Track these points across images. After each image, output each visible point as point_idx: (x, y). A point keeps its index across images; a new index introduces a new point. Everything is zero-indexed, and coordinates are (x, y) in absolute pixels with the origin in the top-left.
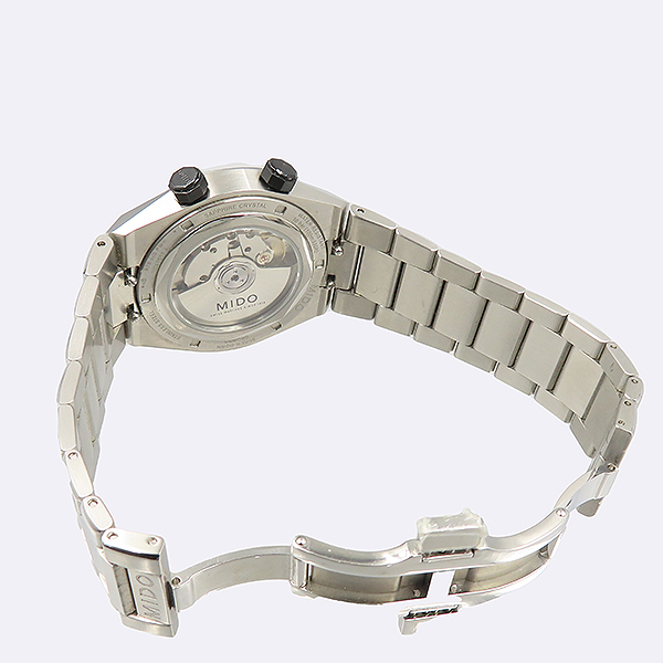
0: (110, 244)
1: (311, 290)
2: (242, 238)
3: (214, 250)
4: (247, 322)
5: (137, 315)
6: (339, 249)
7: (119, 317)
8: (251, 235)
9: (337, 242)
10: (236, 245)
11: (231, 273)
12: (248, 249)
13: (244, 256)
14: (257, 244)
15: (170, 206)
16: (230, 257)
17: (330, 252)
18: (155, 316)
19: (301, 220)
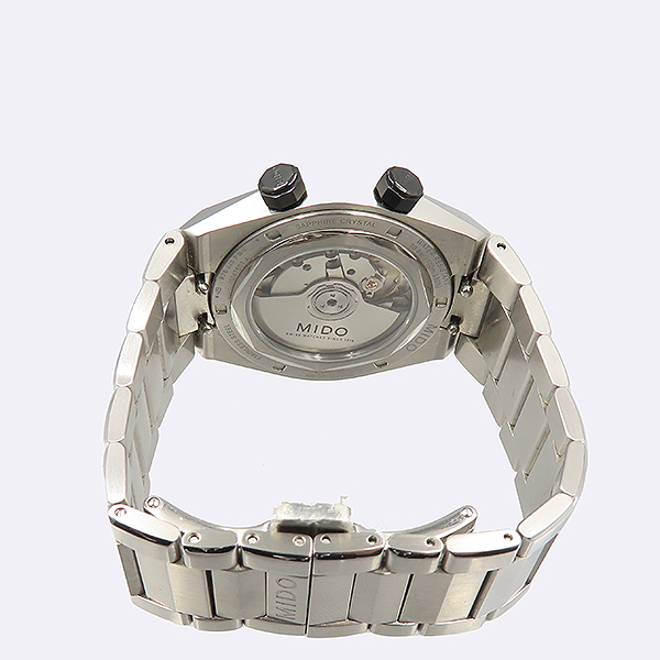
0: (180, 243)
1: (428, 329)
2: (344, 258)
3: (307, 267)
4: (332, 354)
5: (208, 327)
6: (468, 288)
7: (188, 325)
8: (355, 256)
9: (467, 279)
10: (334, 264)
11: (328, 296)
12: (351, 272)
13: (346, 279)
14: (362, 267)
15: (256, 209)
16: (328, 278)
17: (456, 290)
18: (231, 330)
19: (420, 247)
